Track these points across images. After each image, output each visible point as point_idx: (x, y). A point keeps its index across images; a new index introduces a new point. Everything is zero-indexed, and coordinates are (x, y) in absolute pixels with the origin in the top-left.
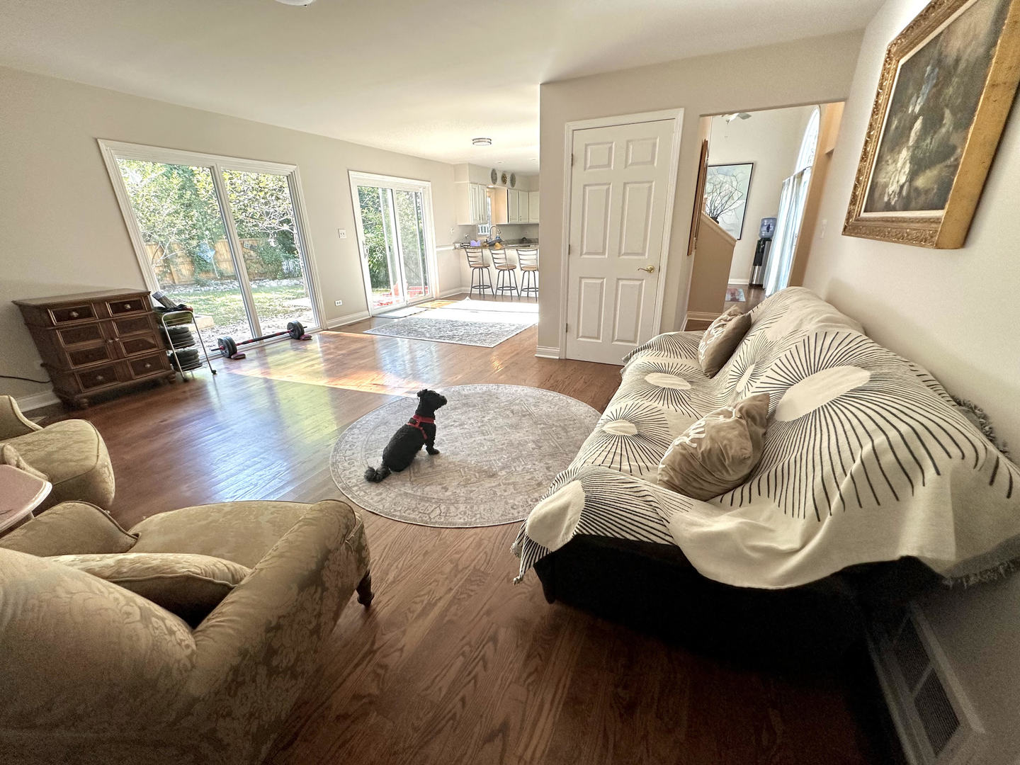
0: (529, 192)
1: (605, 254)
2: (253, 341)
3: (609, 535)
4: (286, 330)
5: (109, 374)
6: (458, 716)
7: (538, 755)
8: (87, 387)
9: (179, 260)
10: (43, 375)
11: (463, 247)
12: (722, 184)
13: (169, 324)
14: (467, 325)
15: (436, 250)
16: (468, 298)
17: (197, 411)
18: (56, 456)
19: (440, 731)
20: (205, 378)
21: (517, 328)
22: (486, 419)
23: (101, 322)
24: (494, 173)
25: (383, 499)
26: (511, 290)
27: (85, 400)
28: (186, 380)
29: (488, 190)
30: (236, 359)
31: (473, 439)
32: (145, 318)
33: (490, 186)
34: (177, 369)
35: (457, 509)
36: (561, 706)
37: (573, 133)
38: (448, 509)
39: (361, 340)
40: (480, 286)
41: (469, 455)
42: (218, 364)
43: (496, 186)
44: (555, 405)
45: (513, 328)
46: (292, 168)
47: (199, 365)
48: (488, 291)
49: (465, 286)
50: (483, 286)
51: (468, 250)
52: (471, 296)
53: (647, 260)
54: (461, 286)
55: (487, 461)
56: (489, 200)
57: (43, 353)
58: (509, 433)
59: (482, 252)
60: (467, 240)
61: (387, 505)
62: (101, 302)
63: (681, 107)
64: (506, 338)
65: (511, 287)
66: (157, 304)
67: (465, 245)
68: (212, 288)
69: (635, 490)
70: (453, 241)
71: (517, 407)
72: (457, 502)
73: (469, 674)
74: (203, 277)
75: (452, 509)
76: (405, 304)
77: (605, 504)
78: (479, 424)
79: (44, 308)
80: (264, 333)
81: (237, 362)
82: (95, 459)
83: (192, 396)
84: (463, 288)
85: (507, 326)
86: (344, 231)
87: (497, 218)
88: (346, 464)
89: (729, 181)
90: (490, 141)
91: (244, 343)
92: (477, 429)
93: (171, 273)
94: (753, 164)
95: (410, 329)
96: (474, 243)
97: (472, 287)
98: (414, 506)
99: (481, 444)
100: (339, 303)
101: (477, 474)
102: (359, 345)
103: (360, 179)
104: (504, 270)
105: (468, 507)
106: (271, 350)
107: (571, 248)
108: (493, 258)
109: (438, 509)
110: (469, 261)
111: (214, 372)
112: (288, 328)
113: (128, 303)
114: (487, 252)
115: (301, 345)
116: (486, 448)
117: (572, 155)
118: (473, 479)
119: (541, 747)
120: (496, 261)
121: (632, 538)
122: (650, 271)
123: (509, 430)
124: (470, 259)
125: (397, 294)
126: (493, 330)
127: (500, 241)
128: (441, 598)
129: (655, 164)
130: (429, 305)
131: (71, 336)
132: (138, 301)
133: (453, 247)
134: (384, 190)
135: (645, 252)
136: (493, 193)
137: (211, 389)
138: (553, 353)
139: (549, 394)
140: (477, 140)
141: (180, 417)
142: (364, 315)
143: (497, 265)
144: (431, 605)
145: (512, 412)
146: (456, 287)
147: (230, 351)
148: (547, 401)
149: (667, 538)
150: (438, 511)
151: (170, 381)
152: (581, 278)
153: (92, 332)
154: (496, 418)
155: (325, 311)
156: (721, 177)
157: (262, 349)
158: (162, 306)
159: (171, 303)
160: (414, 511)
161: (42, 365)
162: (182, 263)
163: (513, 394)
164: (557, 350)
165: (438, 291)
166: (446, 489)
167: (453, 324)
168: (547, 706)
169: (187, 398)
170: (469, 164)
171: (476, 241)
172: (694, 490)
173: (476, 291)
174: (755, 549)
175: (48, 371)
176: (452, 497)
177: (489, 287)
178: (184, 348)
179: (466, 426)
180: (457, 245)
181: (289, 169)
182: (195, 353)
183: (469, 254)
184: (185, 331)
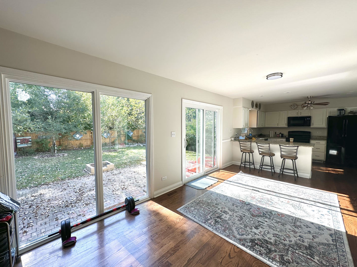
0: (265, 112)
11: (235, 140)
15: (222, 141)
24: (253, 102)
29: (249, 111)
33: (251, 109)
43: (253, 109)
46: (149, 95)
60: (237, 136)
67: (236, 138)
70: (231, 137)
90: (281, 75)
100: (165, 178)
103: (187, 103)
133: (230, 140)
134: (199, 110)
140: (272, 75)
142: (179, 185)
143: (260, 152)
170: (243, 98)
180: (233, 139)
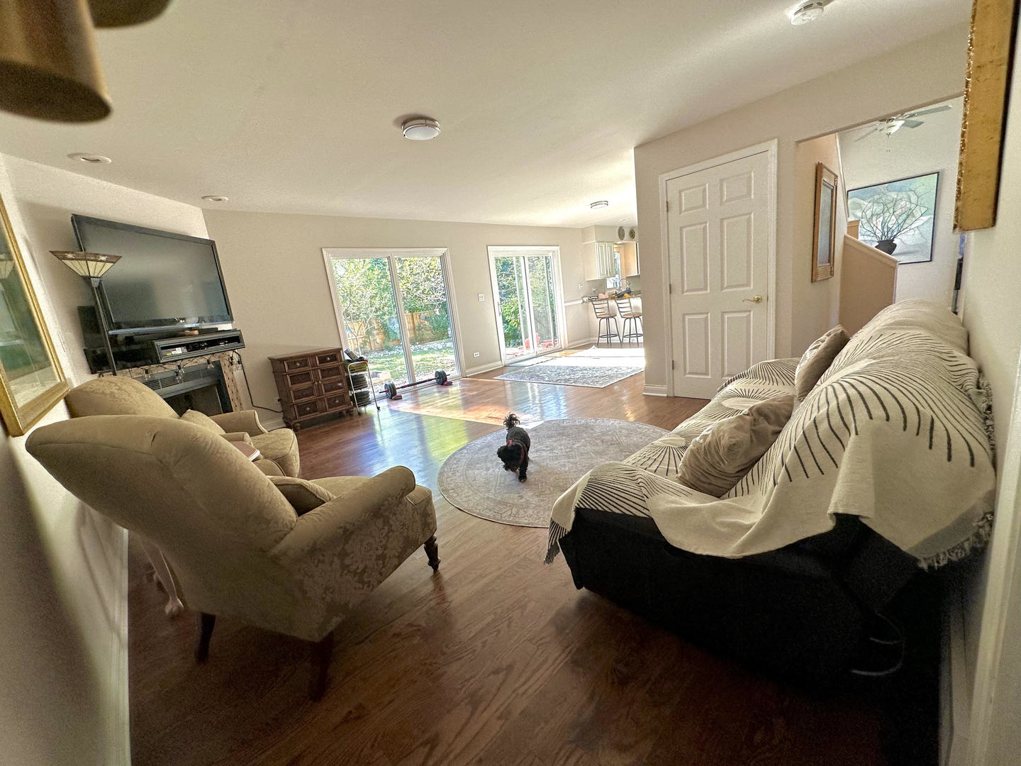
1: (707, 290)
2: (409, 386)
3: (600, 508)
4: (434, 377)
5: (314, 407)
6: (477, 652)
7: (531, 691)
8: (300, 415)
9: (375, 332)
10: (279, 408)
11: (591, 300)
12: (895, 202)
13: (353, 371)
14: (586, 370)
15: (564, 305)
16: (594, 346)
17: (362, 434)
18: (270, 446)
19: (460, 659)
20: (372, 412)
21: (634, 371)
22: (575, 446)
23: (312, 370)
24: (620, 231)
25: (469, 500)
26: (637, 337)
27: (298, 424)
28: (360, 414)
29: (615, 246)
30: (395, 399)
31: (557, 462)
32: (337, 368)
33: (619, 243)
34: (355, 406)
35: (525, 512)
36: (562, 664)
37: (666, 183)
38: (518, 513)
39: (491, 383)
40: (607, 335)
41: (550, 473)
42: (384, 404)
43: (623, 242)
44: (647, 437)
45: (629, 371)
46: (444, 250)
47: (370, 403)
48: (615, 340)
49: (593, 337)
50: (610, 335)
51: (594, 303)
52: (598, 345)
53: (752, 290)
54: (590, 337)
55: (565, 479)
56: (617, 255)
57: (280, 392)
58: (592, 458)
59: (608, 303)
60: (595, 292)
61: (471, 505)
62: (313, 356)
63: (774, 138)
64: (619, 379)
65: (637, 334)
66: (347, 358)
67: (593, 298)
68: (396, 352)
69: (633, 475)
70: (582, 295)
71: (608, 437)
72: (528, 507)
73: (495, 627)
74: (391, 344)
75: (522, 512)
76: (535, 355)
77: (604, 485)
78: (568, 450)
79: (282, 360)
80: (418, 380)
81: (396, 402)
82: (289, 449)
83: (362, 424)
84: (592, 339)
85: (625, 369)
86: (483, 295)
87: (627, 269)
88: (450, 474)
89: (905, 196)
90: (607, 203)
91: (402, 387)
92: (565, 454)
93: (370, 342)
94: (938, 173)
95: (534, 375)
96: (602, 296)
97: (599, 337)
98: (491, 507)
99: (564, 465)
100: (477, 355)
101: (552, 488)
102: (487, 388)
103: (496, 252)
104: (630, 319)
105: (535, 512)
106: (423, 393)
107: (672, 287)
108: (619, 308)
109: (510, 511)
110: (596, 313)
111: (378, 408)
112: (436, 376)
113: (328, 356)
114: (612, 303)
115: (444, 389)
116: (567, 468)
117: (667, 202)
118: (548, 492)
119: (535, 687)
120: (621, 310)
121: (617, 511)
122: (758, 301)
123: (593, 455)
124: (597, 311)
125: (528, 347)
126: (607, 373)
127: (629, 292)
128: (490, 573)
129: (752, 197)
130: (557, 354)
131: (295, 379)
132: (334, 355)
133: (581, 301)
134: (517, 258)
135: (750, 283)
136: (623, 248)
137: (375, 420)
138: (661, 391)
139: (645, 427)
140: (594, 204)
141: (350, 437)
142: (499, 364)
143: (622, 314)
144: (481, 576)
145: (602, 441)
146: (585, 338)
147: (392, 393)
148: (640, 433)
149: (645, 511)
150: (509, 513)
151: (349, 413)
152: (684, 315)
153: (306, 376)
154: (585, 446)
155: (466, 362)
156: (894, 195)
157: (415, 392)
158: (350, 359)
159: (355, 356)
160: (490, 511)
161: (279, 400)
162: (378, 334)
163: (609, 426)
164: (665, 388)
165: (567, 341)
166: (521, 497)
167: (573, 370)
168: (550, 662)
169: (358, 425)
170: (595, 226)
171: (604, 294)
172: (702, 484)
173: (604, 340)
174: (722, 524)
175: (282, 405)
176: (524, 504)
177: (615, 335)
178: (361, 389)
179: (555, 451)
180: (585, 299)
181: (441, 251)
182: (367, 394)
183: (596, 306)
184: (362, 376)
